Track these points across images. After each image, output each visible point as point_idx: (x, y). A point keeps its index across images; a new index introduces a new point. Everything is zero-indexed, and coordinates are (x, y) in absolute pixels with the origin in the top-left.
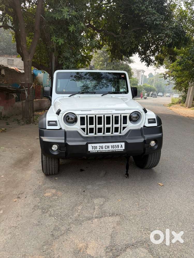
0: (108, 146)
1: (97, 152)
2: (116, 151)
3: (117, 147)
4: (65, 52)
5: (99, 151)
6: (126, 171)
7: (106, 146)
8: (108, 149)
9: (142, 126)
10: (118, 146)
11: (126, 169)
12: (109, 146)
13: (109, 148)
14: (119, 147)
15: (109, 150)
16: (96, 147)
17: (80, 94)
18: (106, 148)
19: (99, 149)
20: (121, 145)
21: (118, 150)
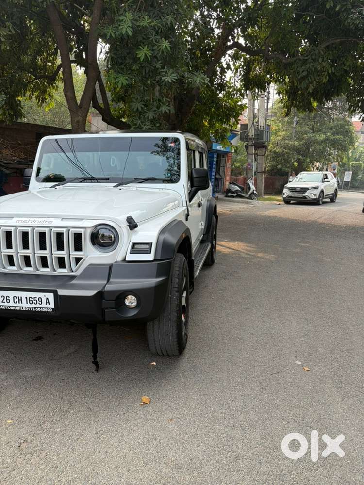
0: (19, 297)
2: (37, 310)
3: (38, 302)
5: (2, 308)
6: (93, 356)
7: (16, 298)
8: (20, 305)
10: (40, 299)
12: (21, 297)
13: (22, 303)
14: (41, 301)
15: (22, 307)
17: (79, 182)
18: (17, 302)
19: (2, 302)
20: (47, 299)
21: (42, 310)
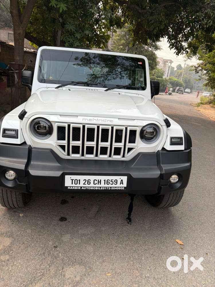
0: (98, 180)
1: (79, 188)
2: (112, 188)
3: (114, 183)
4: (69, 24)
5: (83, 188)
6: (128, 214)
7: (96, 181)
8: (99, 186)
9: (160, 148)
10: (116, 181)
11: (129, 212)
12: (101, 180)
13: (100, 184)
14: (117, 182)
15: (100, 188)
16: (78, 181)
17: (74, 85)
18: (96, 183)
19: (84, 184)
20: (122, 180)
21: (116, 188)
